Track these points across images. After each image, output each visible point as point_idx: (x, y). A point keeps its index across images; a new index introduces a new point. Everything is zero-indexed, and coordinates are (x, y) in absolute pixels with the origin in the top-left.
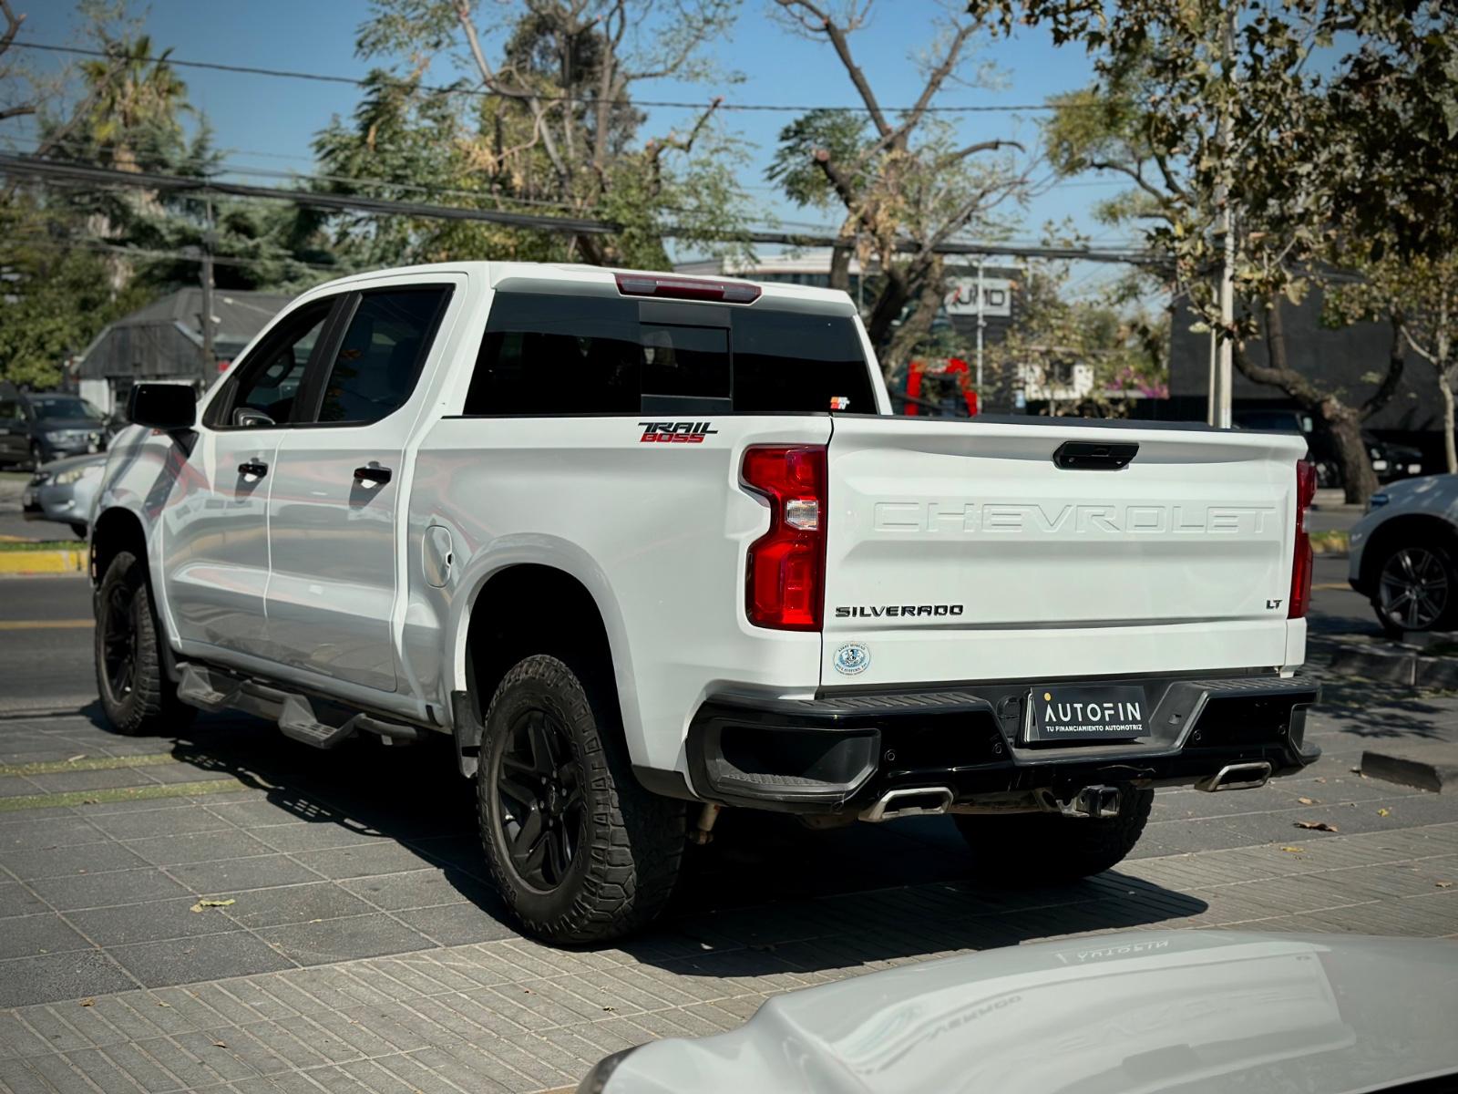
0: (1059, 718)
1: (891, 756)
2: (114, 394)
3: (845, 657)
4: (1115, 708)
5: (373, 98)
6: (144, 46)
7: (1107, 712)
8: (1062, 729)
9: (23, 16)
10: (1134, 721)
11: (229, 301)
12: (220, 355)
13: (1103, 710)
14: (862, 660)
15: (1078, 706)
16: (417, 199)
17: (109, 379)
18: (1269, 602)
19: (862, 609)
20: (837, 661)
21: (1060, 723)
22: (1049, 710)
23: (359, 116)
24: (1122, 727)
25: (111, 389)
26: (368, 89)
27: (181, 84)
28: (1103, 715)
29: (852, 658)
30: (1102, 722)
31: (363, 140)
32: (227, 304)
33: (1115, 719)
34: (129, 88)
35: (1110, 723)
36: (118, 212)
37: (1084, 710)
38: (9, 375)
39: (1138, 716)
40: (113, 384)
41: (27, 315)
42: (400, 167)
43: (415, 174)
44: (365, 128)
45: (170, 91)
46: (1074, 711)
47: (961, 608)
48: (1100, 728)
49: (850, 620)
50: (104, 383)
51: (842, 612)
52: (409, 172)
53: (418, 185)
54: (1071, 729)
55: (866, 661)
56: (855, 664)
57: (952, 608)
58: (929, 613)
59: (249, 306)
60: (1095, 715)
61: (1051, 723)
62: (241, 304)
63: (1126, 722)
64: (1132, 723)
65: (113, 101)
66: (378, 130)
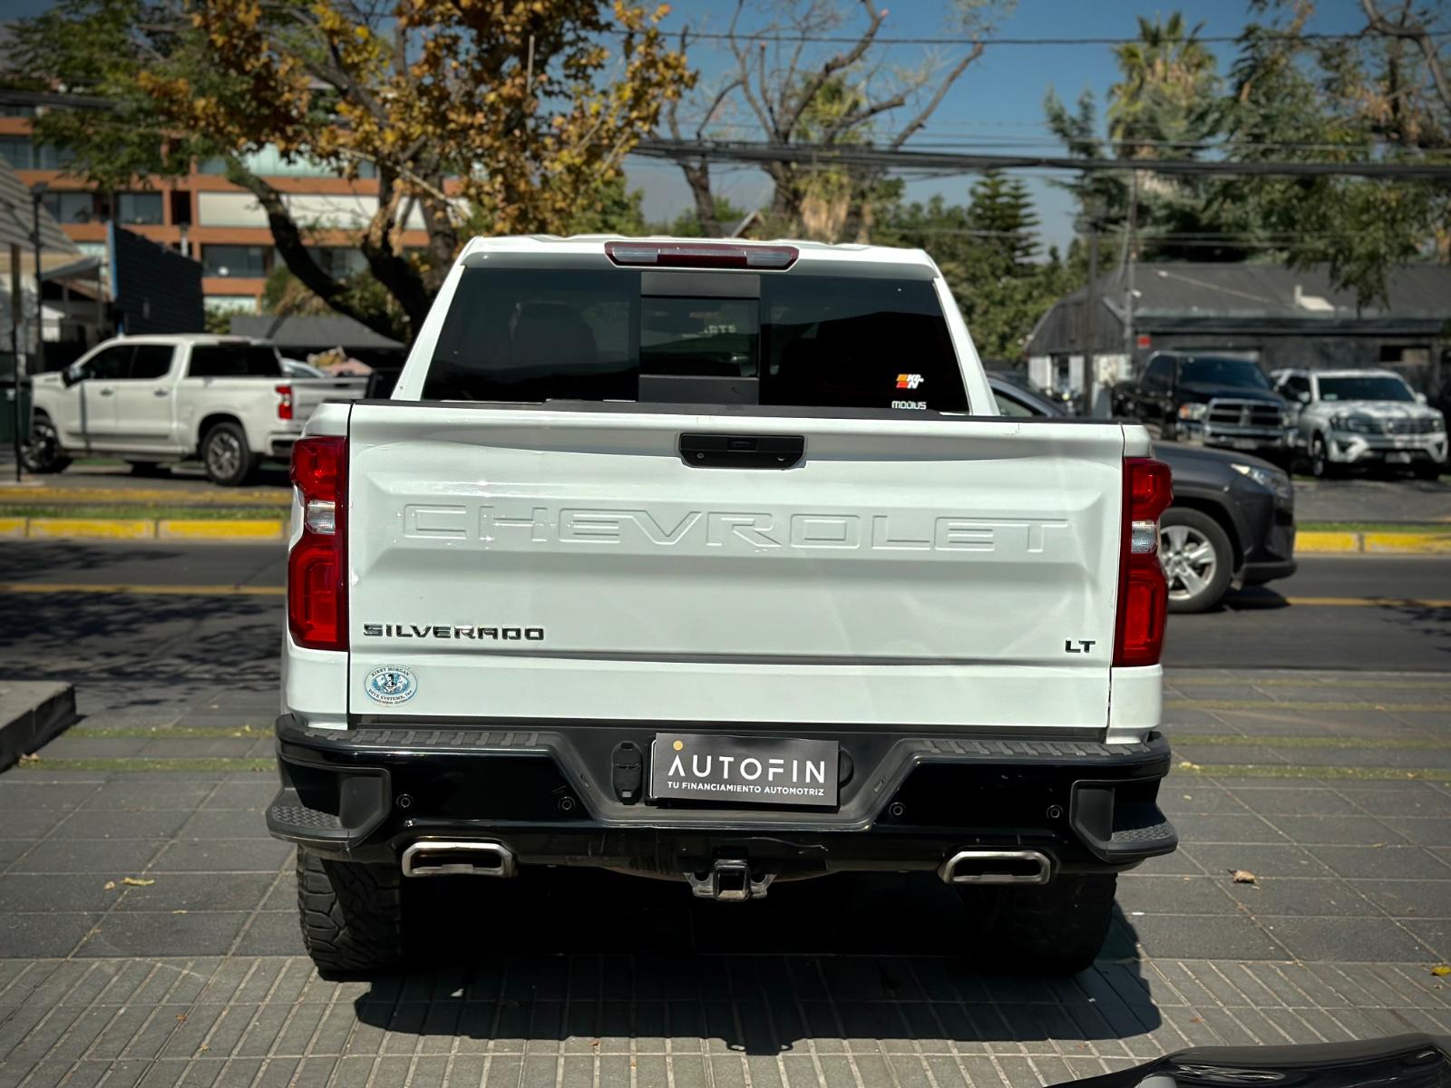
0: (692, 772)
1: (405, 800)
2: (1056, 370)
3: (380, 683)
4: (787, 766)
5: (1248, 54)
6: (1175, 24)
7: (772, 771)
8: (694, 786)
9: (885, 12)
10: (813, 785)
11: (1163, 274)
12: (1140, 329)
13: (767, 766)
14: (406, 687)
15: (726, 760)
16: (1274, 158)
17: (1053, 355)
18: (1069, 644)
19: (399, 628)
20: (370, 686)
21: (690, 778)
22: (677, 762)
23: (1233, 75)
24: (792, 791)
25: (1053, 365)
26: (1244, 44)
27: (1211, 58)
28: (765, 773)
29: (391, 683)
30: (763, 781)
31: (1236, 100)
32: (1161, 278)
33: (784, 779)
34: (1159, 67)
35: (771, 784)
36: (1115, 191)
37: (734, 767)
38: (1007, 354)
39: (821, 779)
40: (1056, 360)
41: (1030, 295)
42: (1256, 126)
43: (1273, 131)
44: (1240, 87)
45: (1199, 66)
46: (718, 766)
47: (541, 632)
48: (756, 789)
49: (384, 640)
50: (1048, 361)
51: (371, 630)
52: (1266, 130)
53: (1276, 143)
54: (708, 787)
55: (412, 689)
56: (396, 691)
57: (528, 632)
58: (495, 636)
59: (1183, 279)
60: (750, 772)
61: (676, 778)
62: (1174, 276)
63: (800, 785)
64: (808, 786)
65: (1142, 80)
66: (1252, 87)
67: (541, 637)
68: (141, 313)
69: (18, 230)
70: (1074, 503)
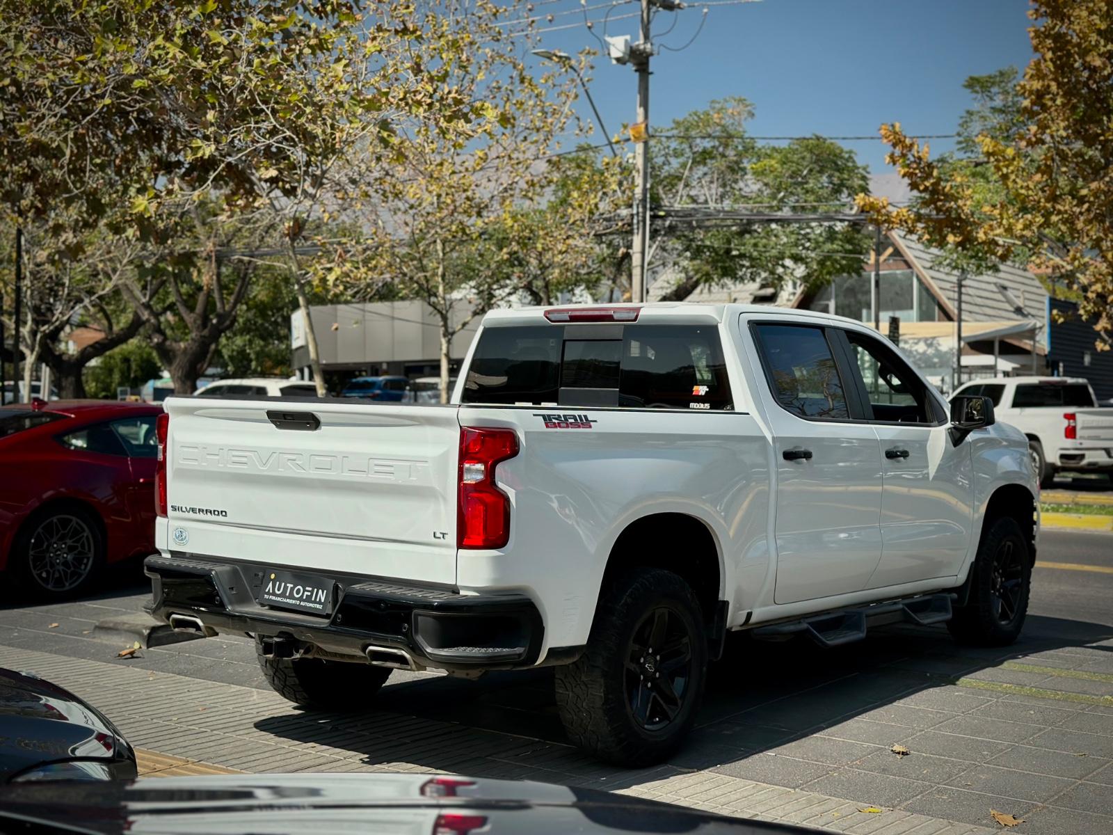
0: (275, 591)
3: (177, 535)
4: (312, 592)
7: (306, 593)
8: (275, 598)
10: (320, 603)
13: (305, 590)
14: (185, 537)
15: (290, 586)
18: (434, 533)
19: (182, 508)
20: (174, 536)
21: (274, 594)
22: (271, 585)
24: (311, 605)
28: (303, 594)
29: (181, 536)
30: (301, 599)
33: (308, 599)
35: (304, 601)
37: (292, 589)
39: (323, 600)
46: (286, 588)
47: (225, 512)
48: (298, 602)
49: (180, 514)
51: (174, 508)
54: (279, 599)
55: (187, 539)
56: (182, 539)
57: (221, 512)
58: (211, 514)
60: (298, 593)
61: (268, 593)
63: (315, 602)
64: (318, 603)
67: (226, 516)
68: (1083, 362)
69: (1007, 306)
70: (432, 451)
